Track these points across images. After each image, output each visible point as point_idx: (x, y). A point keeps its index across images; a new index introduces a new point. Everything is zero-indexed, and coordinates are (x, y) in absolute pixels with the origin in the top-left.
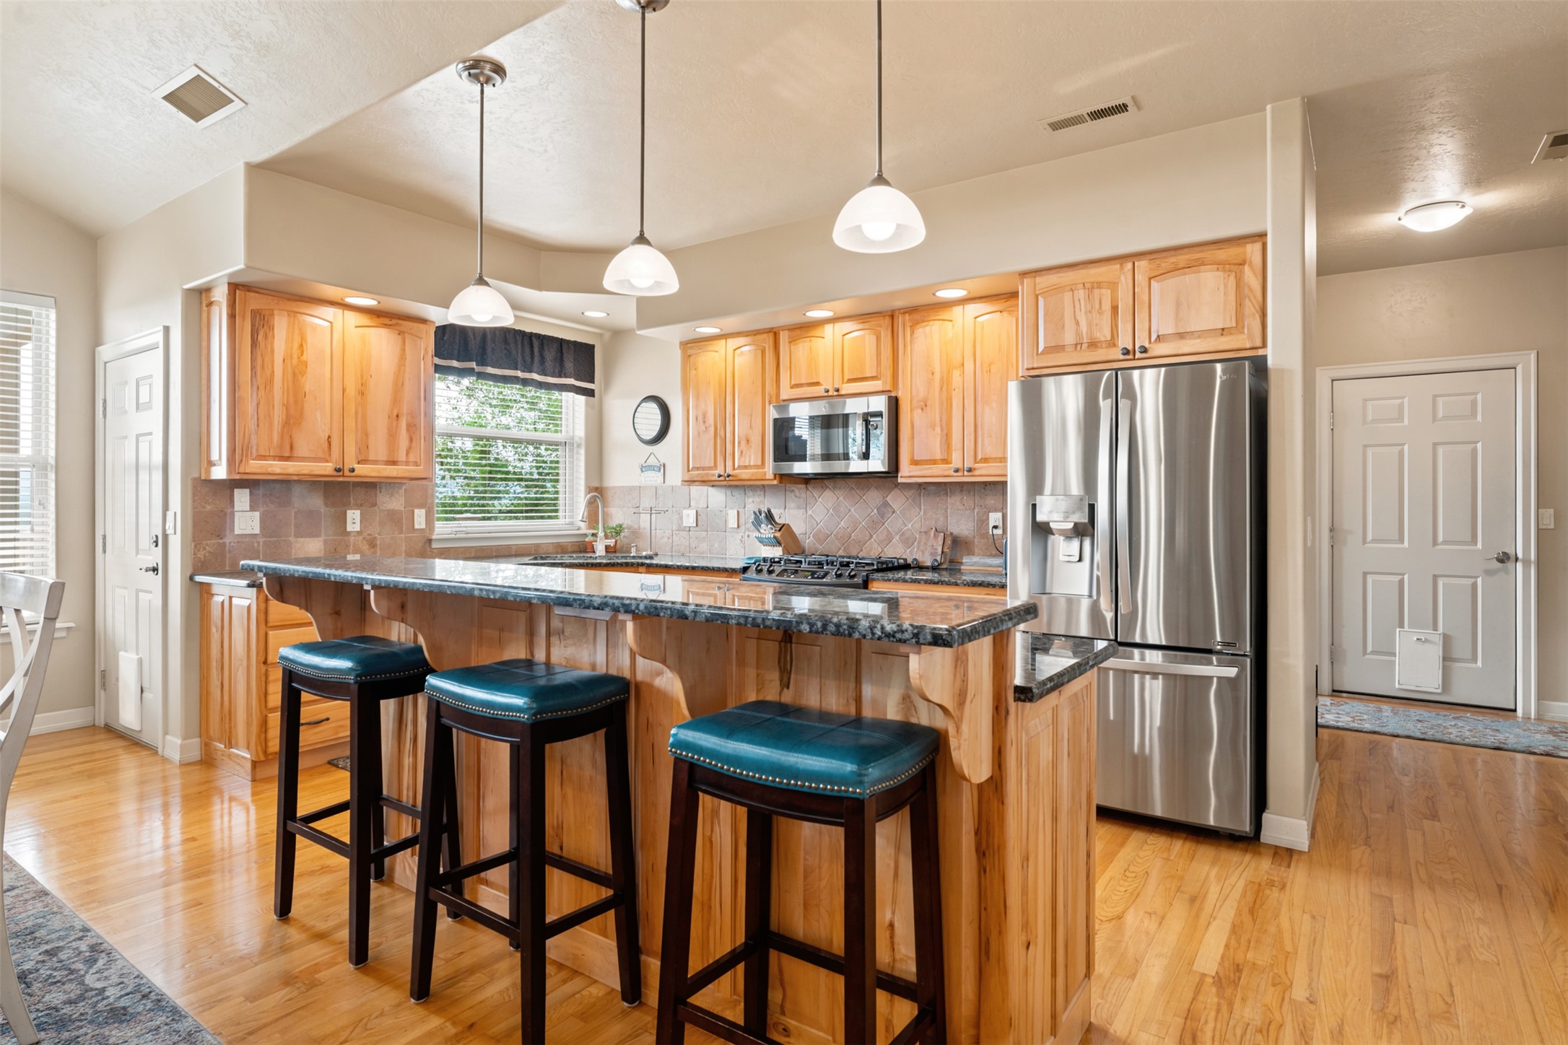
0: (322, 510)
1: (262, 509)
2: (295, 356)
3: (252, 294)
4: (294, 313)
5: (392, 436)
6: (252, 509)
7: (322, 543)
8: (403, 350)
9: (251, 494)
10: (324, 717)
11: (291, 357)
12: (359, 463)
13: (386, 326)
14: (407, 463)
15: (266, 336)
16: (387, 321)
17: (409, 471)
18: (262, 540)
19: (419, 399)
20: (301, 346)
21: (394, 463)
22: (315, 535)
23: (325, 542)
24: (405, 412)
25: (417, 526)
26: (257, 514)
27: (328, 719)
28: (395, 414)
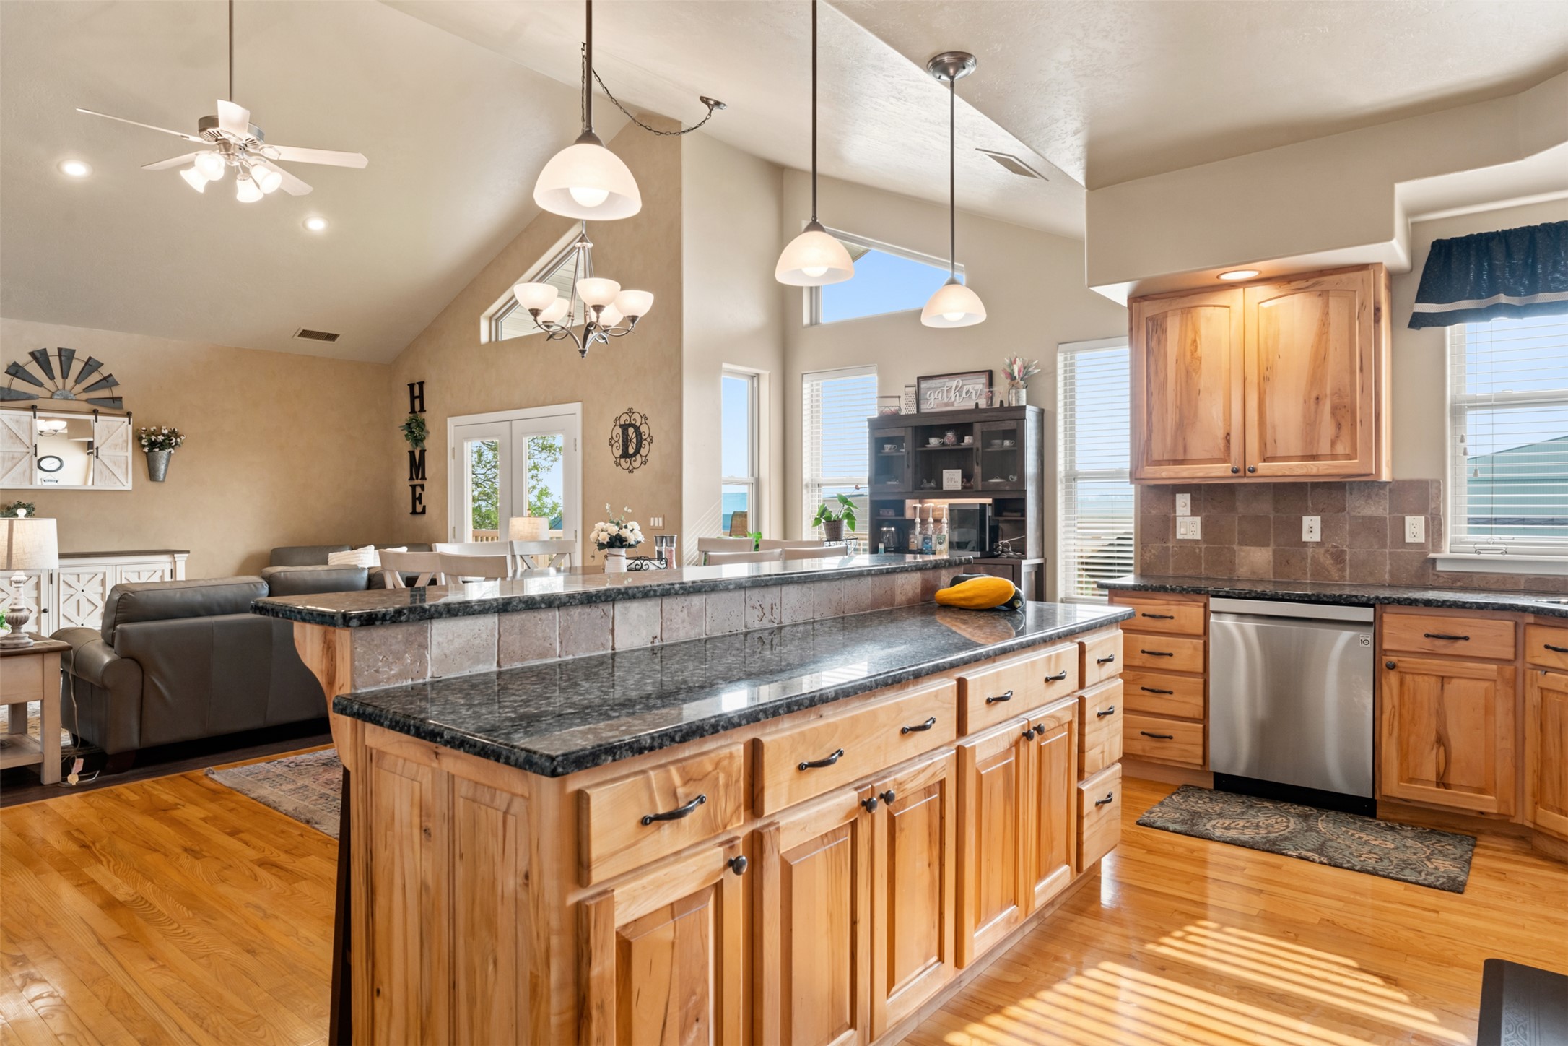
0: (1271, 517)
1: (1204, 514)
2: (1188, 354)
3: (1146, 303)
4: (1187, 311)
5: (1310, 425)
6: (1194, 514)
7: (1271, 553)
8: (1326, 313)
9: (1192, 499)
10: (1168, 733)
11: (1184, 355)
12: (1264, 461)
13: (1299, 290)
14: (1334, 457)
15: (1159, 341)
16: (1302, 284)
17: (1335, 467)
18: (1203, 546)
19: (1353, 372)
20: (1195, 341)
21: (1314, 458)
22: (1263, 543)
23: (1275, 552)
24: (1328, 391)
25: (1409, 539)
26: (1198, 519)
27: (1171, 738)
28: (1314, 395)
